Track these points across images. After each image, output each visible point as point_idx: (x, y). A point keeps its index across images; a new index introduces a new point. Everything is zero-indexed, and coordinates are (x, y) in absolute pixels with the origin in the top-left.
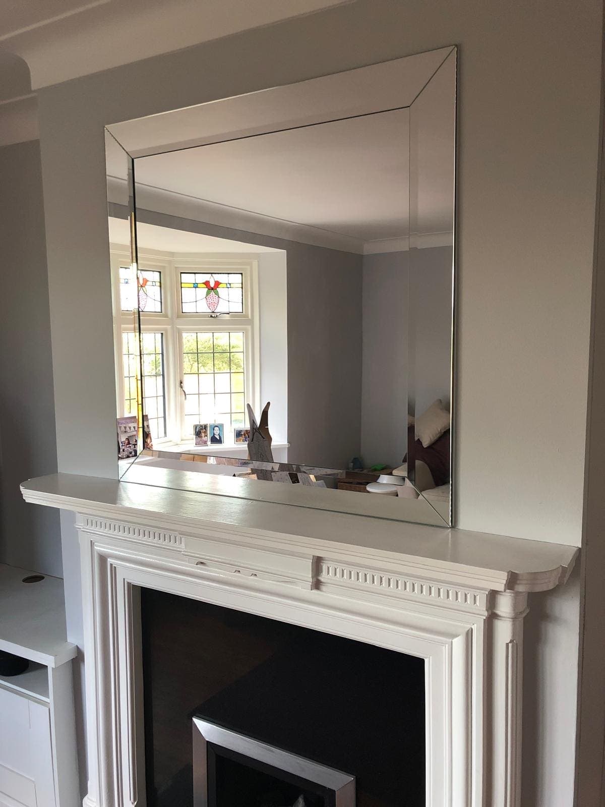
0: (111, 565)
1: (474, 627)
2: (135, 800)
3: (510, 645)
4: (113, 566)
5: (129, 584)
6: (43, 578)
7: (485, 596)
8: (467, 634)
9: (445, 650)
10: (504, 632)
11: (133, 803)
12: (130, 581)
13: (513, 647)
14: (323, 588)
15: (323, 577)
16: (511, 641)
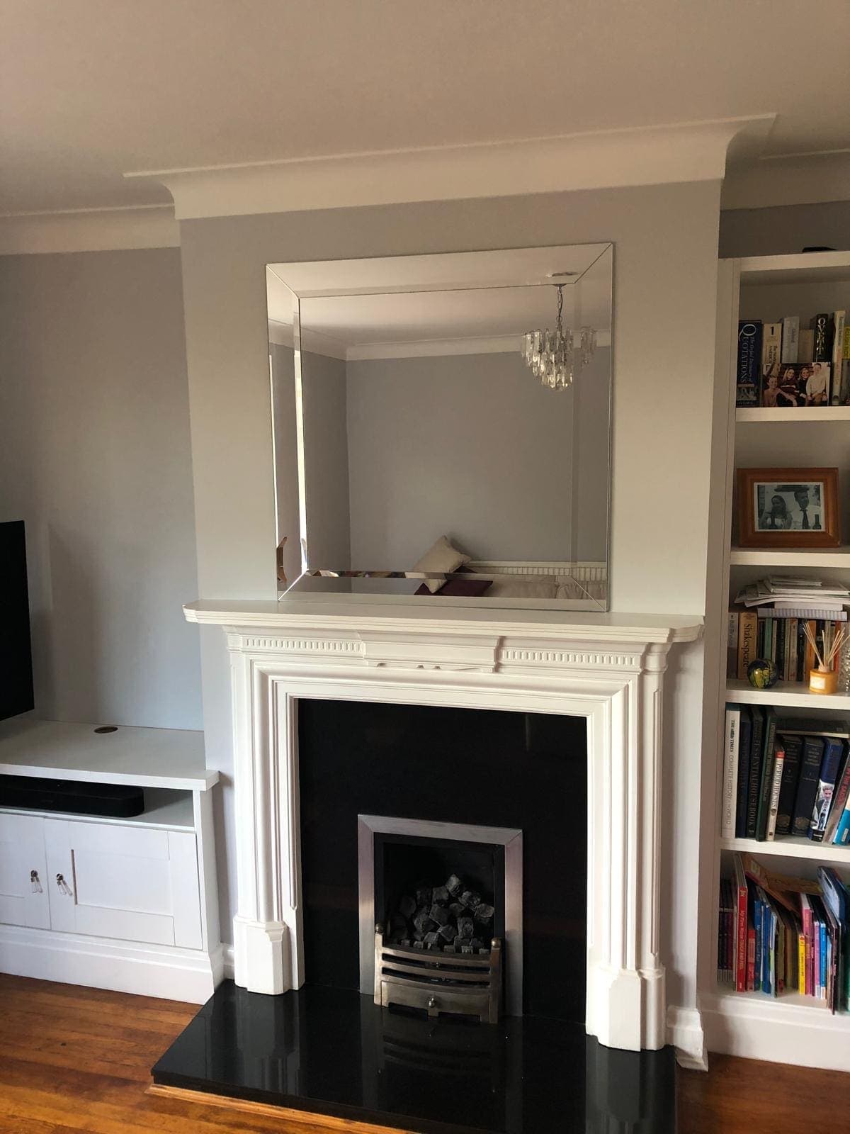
0: (273, 681)
1: (630, 684)
2: (295, 905)
3: (656, 693)
4: (275, 682)
5: (291, 697)
6: (116, 729)
7: (639, 657)
8: (625, 688)
9: (605, 706)
10: (653, 683)
11: (293, 909)
12: (292, 695)
13: (658, 695)
14: (502, 670)
15: (504, 660)
16: (658, 690)
